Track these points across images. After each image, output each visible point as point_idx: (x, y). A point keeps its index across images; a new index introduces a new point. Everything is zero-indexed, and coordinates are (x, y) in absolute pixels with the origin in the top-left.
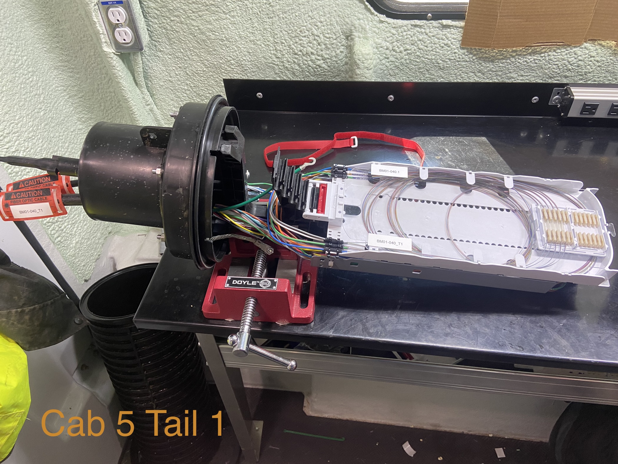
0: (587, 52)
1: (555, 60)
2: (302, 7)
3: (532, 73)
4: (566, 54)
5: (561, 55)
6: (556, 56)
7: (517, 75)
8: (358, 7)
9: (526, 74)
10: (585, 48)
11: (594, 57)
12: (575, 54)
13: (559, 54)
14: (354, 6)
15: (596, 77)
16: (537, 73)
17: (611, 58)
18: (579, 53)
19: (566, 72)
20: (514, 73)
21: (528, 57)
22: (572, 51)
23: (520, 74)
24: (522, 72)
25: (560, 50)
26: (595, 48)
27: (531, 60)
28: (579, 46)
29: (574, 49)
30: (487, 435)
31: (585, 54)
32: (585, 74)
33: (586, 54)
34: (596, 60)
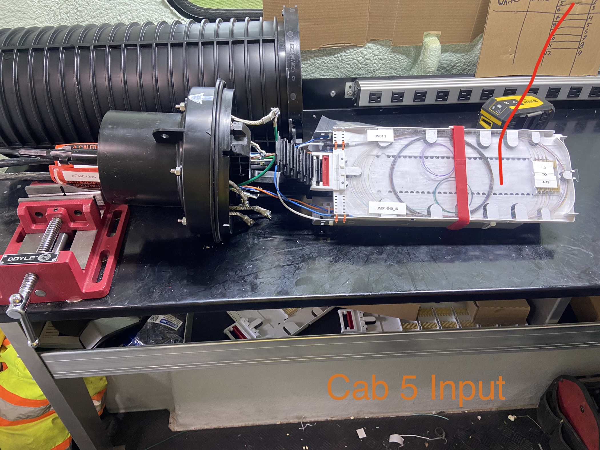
0: (371, 51)
1: (347, 60)
2: (110, 11)
3: (331, 72)
4: (355, 54)
5: (351, 55)
6: (347, 56)
7: (319, 75)
8: (165, 12)
9: (326, 74)
10: (369, 48)
11: (377, 55)
12: (362, 53)
13: (349, 54)
14: (160, 11)
15: (383, 74)
16: (335, 73)
17: (391, 55)
18: (365, 52)
19: (358, 71)
20: (316, 73)
21: (324, 58)
22: (358, 51)
23: (321, 74)
24: (323, 72)
25: (349, 50)
26: (376, 48)
27: (327, 60)
28: (363, 46)
29: (361, 49)
30: (348, 419)
31: (369, 53)
32: (374, 72)
33: (371, 53)
34: (380, 58)
